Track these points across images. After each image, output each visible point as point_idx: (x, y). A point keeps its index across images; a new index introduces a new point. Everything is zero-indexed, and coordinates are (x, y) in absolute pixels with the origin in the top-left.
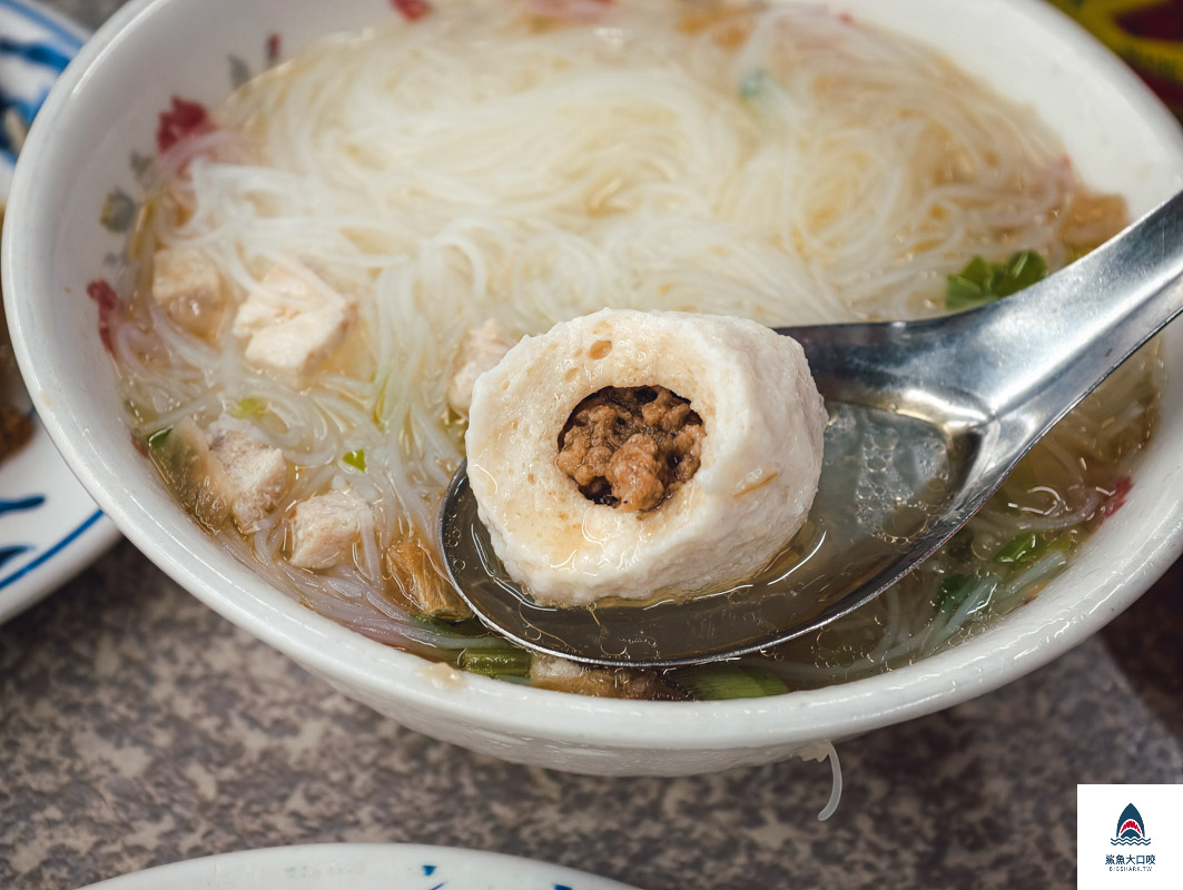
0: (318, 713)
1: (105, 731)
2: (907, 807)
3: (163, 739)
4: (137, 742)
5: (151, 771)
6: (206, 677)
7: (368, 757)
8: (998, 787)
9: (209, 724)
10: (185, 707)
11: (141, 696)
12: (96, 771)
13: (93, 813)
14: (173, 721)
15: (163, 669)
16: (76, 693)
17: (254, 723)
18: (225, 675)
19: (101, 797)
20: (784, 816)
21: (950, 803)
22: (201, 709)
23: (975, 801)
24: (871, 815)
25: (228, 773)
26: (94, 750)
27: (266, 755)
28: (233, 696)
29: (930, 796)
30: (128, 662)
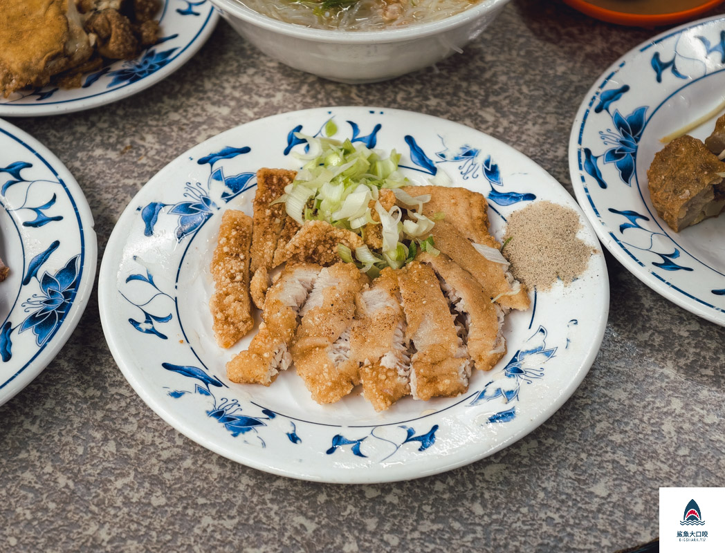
0: (279, 90)
1: (214, 104)
2: (475, 88)
3: (233, 103)
4: (225, 105)
5: (232, 112)
6: (241, 85)
7: (299, 99)
8: (503, 78)
9: (246, 98)
10: (237, 94)
11: (222, 93)
12: (214, 115)
13: (217, 125)
14: (233, 98)
15: (226, 85)
16: (201, 95)
17: (260, 96)
18: (247, 84)
19: (218, 121)
20: (436, 96)
21: (488, 85)
22: (242, 94)
23: (496, 83)
24: (463, 92)
25: (256, 110)
26: (211, 109)
27: (266, 104)
28: (251, 90)
29: (481, 84)
30: (215, 85)
